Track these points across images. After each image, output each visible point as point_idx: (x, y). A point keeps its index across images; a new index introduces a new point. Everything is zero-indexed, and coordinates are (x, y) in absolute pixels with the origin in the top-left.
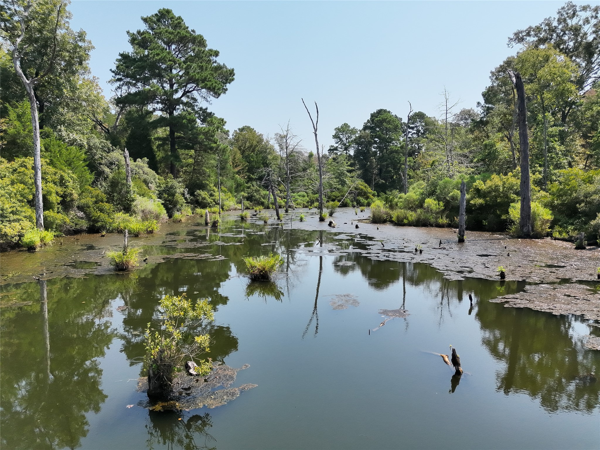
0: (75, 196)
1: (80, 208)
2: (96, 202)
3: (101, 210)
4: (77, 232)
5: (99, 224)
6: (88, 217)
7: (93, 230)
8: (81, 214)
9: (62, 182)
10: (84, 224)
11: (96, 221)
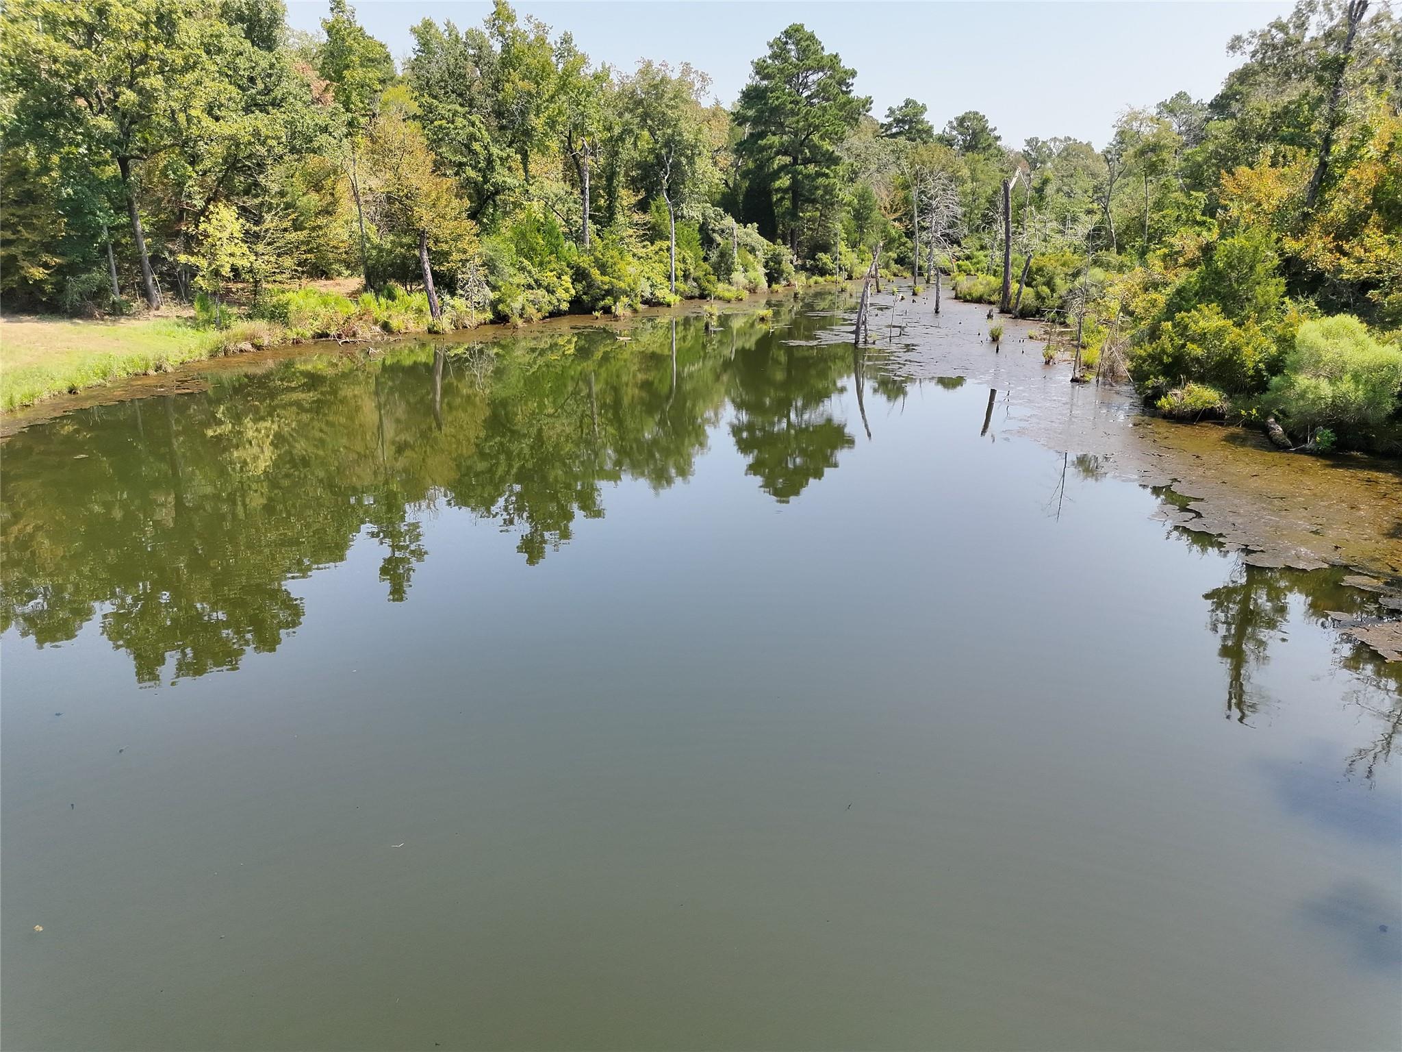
0: (692, 270)
1: (695, 280)
2: (705, 275)
3: (708, 282)
4: (692, 298)
5: (707, 292)
6: (699, 286)
7: (703, 296)
8: (695, 284)
9: (684, 261)
10: (697, 292)
11: (704, 290)
